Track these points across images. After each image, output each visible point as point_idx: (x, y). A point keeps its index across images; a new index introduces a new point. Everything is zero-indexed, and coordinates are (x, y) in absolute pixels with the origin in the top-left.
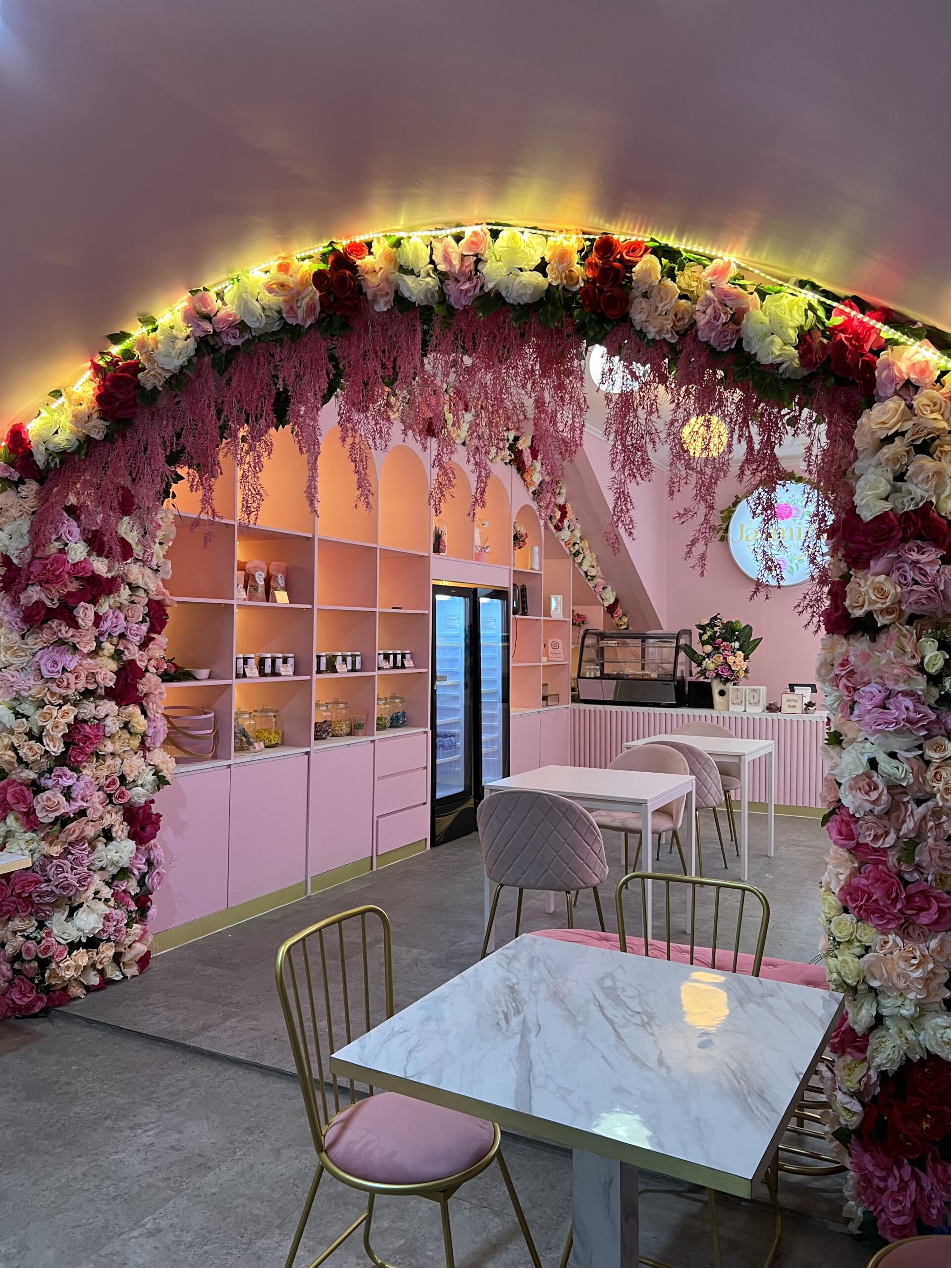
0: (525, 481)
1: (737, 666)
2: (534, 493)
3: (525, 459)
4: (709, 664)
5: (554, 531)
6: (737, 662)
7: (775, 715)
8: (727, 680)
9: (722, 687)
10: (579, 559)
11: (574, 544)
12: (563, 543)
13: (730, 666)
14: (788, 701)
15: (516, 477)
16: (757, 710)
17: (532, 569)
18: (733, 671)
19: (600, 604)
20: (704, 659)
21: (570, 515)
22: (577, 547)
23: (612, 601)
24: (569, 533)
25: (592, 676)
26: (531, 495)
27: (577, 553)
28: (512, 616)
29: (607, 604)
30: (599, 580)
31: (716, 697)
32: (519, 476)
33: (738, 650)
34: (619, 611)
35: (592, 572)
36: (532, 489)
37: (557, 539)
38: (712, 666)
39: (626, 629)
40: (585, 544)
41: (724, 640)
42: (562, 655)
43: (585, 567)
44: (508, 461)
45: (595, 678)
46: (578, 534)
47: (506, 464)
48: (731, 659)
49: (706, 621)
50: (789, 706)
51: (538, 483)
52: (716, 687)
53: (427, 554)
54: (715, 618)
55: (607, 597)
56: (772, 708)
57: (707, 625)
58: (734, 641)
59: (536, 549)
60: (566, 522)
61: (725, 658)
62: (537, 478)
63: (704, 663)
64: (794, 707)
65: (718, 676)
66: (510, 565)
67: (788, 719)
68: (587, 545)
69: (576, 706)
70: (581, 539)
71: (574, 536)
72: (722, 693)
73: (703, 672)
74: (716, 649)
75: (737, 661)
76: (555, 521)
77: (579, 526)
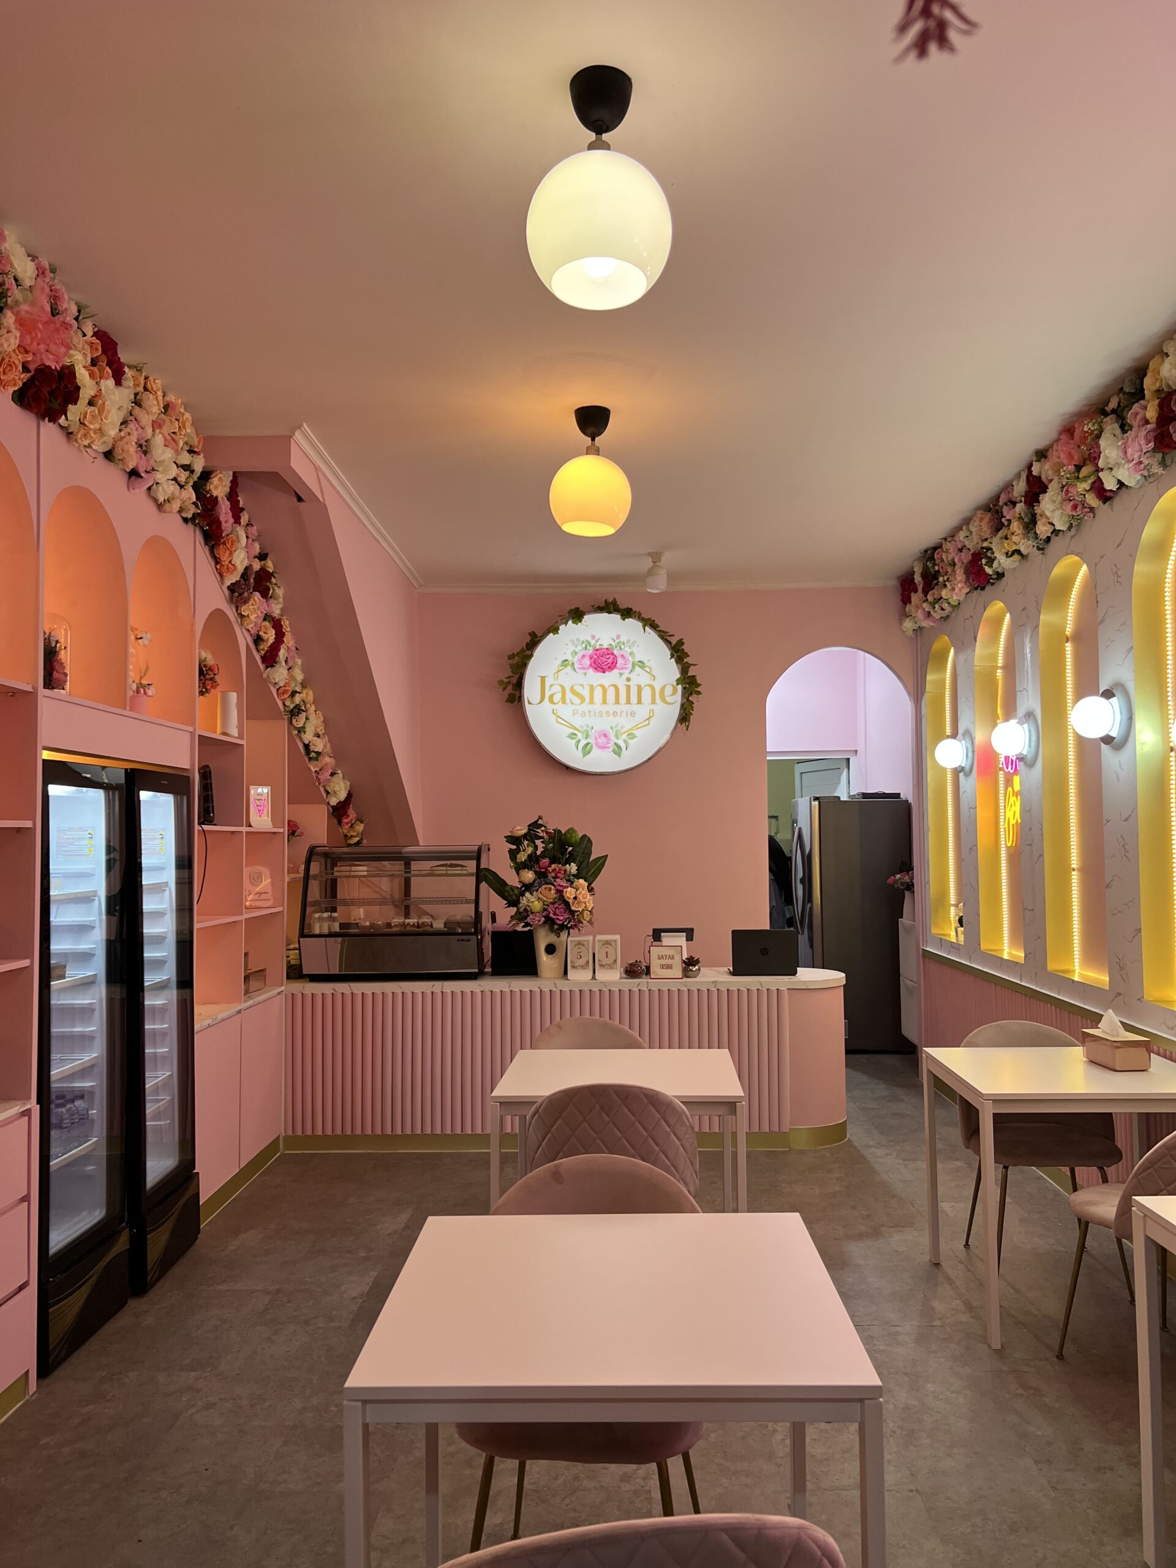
0: (217, 561)
1: (579, 903)
2: (232, 588)
3: (222, 518)
4: (532, 901)
5: (262, 667)
6: (580, 897)
7: (642, 983)
8: (563, 927)
9: (552, 938)
10: (299, 722)
11: (294, 693)
12: (274, 691)
13: (567, 904)
14: (660, 958)
15: (203, 552)
16: (612, 976)
17: (224, 734)
18: (572, 912)
19: (322, 801)
20: (523, 894)
21: (289, 640)
22: (298, 699)
23: (342, 796)
24: (285, 672)
25: (326, 931)
26: (227, 592)
27: (296, 711)
28: (197, 827)
29: (334, 801)
30: (328, 759)
31: (543, 958)
32: (207, 550)
33: (578, 876)
34: (352, 813)
35: (319, 745)
36: (232, 578)
37: (266, 681)
38: (537, 906)
39: (358, 843)
40: (308, 695)
41: (553, 861)
42: (269, 896)
43: (308, 737)
44: (190, 516)
45: (331, 935)
46: (299, 676)
47: (185, 520)
48: (569, 893)
49: (521, 830)
50: (663, 967)
51: (241, 569)
52: (543, 939)
53: (29, 688)
54: (535, 825)
55: (337, 788)
56: (633, 971)
57: (525, 836)
58: (568, 862)
59: (233, 697)
60: (282, 653)
61: (560, 892)
62: (240, 559)
63: (524, 901)
64: (669, 967)
65: (549, 922)
66: (192, 723)
67: (665, 989)
68: (311, 698)
69: (297, 987)
70: (304, 685)
71: (293, 678)
72: (551, 949)
73: (522, 915)
74: (542, 875)
75: (578, 893)
76: (265, 646)
77: (299, 662)
